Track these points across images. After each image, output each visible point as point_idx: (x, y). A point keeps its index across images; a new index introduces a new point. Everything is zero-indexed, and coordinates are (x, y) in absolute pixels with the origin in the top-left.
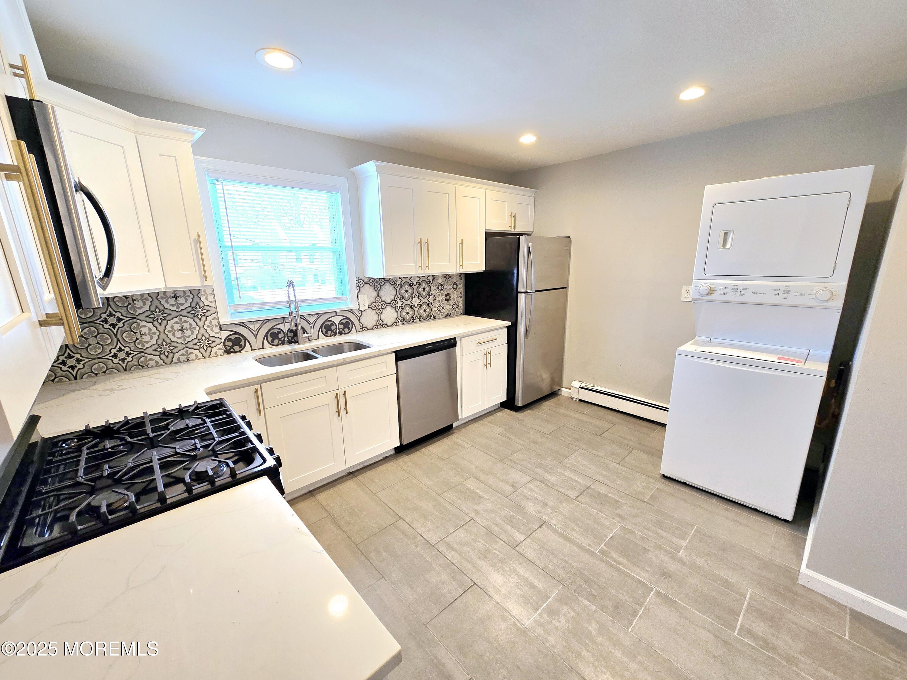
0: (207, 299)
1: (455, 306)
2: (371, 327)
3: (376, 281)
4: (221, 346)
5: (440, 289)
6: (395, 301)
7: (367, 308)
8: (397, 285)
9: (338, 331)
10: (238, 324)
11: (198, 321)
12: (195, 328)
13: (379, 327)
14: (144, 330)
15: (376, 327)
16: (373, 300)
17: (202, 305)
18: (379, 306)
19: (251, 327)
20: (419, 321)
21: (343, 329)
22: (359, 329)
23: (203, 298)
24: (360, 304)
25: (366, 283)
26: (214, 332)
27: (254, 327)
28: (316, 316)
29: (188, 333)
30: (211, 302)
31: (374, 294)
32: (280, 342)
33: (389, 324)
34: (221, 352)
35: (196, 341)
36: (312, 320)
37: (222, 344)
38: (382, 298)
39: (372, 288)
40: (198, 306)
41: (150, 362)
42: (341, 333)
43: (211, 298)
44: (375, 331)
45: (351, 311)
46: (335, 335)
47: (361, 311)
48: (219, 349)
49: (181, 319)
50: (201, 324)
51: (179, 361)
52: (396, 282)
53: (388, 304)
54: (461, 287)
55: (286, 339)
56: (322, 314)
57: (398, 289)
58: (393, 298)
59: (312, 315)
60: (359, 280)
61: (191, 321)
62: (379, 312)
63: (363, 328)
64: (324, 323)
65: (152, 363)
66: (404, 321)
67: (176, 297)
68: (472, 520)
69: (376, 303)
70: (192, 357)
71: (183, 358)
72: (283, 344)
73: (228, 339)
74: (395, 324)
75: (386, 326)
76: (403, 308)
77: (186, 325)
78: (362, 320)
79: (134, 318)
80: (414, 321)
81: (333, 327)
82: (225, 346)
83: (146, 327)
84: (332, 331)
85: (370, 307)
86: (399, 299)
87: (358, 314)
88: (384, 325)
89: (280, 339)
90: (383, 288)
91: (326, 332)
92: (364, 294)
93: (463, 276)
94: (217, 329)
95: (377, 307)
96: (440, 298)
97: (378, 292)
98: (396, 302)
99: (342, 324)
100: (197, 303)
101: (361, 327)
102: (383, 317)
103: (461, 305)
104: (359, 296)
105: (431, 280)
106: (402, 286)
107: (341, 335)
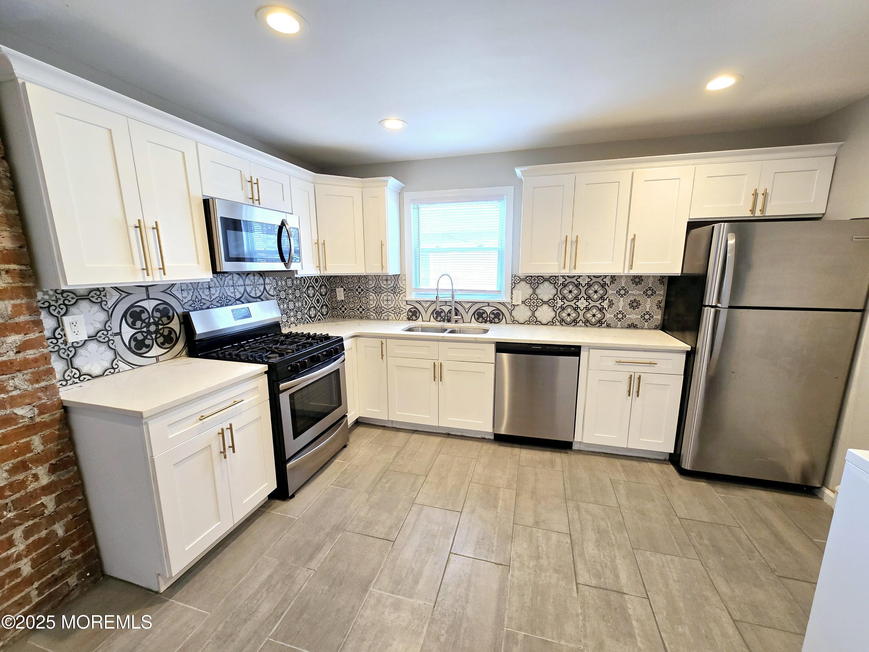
0: (402, 283)
1: (646, 317)
2: (523, 322)
3: (533, 278)
4: (405, 314)
5: (622, 292)
6: (555, 300)
7: (520, 303)
8: (559, 285)
9: (488, 319)
10: (416, 301)
11: (395, 296)
12: (393, 300)
13: (531, 323)
14: (371, 298)
15: (528, 322)
16: (528, 297)
17: (399, 286)
18: (534, 303)
19: (424, 304)
20: (584, 325)
21: (493, 319)
22: (509, 321)
23: (400, 282)
24: (513, 298)
25: (522, 280)
26: (403, 305)
27: (426, 305)
28: (470, 304)
29: (390, 303)
30: (404, 285)
31: (530, 291)
32: (442, 319)
33: (544, 322)
34: (405, 318)
35: (393, 308)
36: (467, 306)
37: (406, 313)
38: (538, 295)
39: (529, 285)
40: (397, 287)
41: (371, 316)
42: (491, 322)
43: (404, 282)
44: (525, 327)
45: (503, 304)
46: (486, 322)
47: (513, 305)
48: (405, 316)
49: (387, 294)
50: (397, 298)
51: (384, 319)
52: (557, 281)
53: (544, 303)
54: (662, 294)
55: (446, 318)
56: (476, 303)
57: (559, 289)
58: (552, 297)
59: (468, 302)
60: (515, 276)
61: (392, 295)
62: (533, 309)
63: (514, 321)
64: (477, 310)
65: (372, 317)
66: (562, 322)
67: (387, 280)
68: (460, 513)
69: (531, 300)
70: (390, 318)
71: (386, 318)
72: (444, 321)
73: (410, 311)
74: (552, 323)
75: (540, 324)
76: (563, 309)
77: (390, 298)
78: (514, 313)
79: (368, 290)
80: (576, 325)
81: (485, 316)
82: (408, 315)
83: (372, 296)
84: (483, 318)
85: (523, 302)
86: (560, 299)
87: (510, 307)
88: (538, 322)
89: (442, 317)
90: (541, 286)
91: (478, 319)
92: (519, 290)
93: (666, 281)
94: (405, 303)
95: (532, 304)
96: (621, 304)
97: (534, 290)
98: (556, 302)
99: (493, 314)
100: (397, 285)
101: (512, 320)
102: (537, 314)
103: (658, 317)
104: (514, 291)
105: (608, 282)
106: (565, 286)
107: (491, 323)
